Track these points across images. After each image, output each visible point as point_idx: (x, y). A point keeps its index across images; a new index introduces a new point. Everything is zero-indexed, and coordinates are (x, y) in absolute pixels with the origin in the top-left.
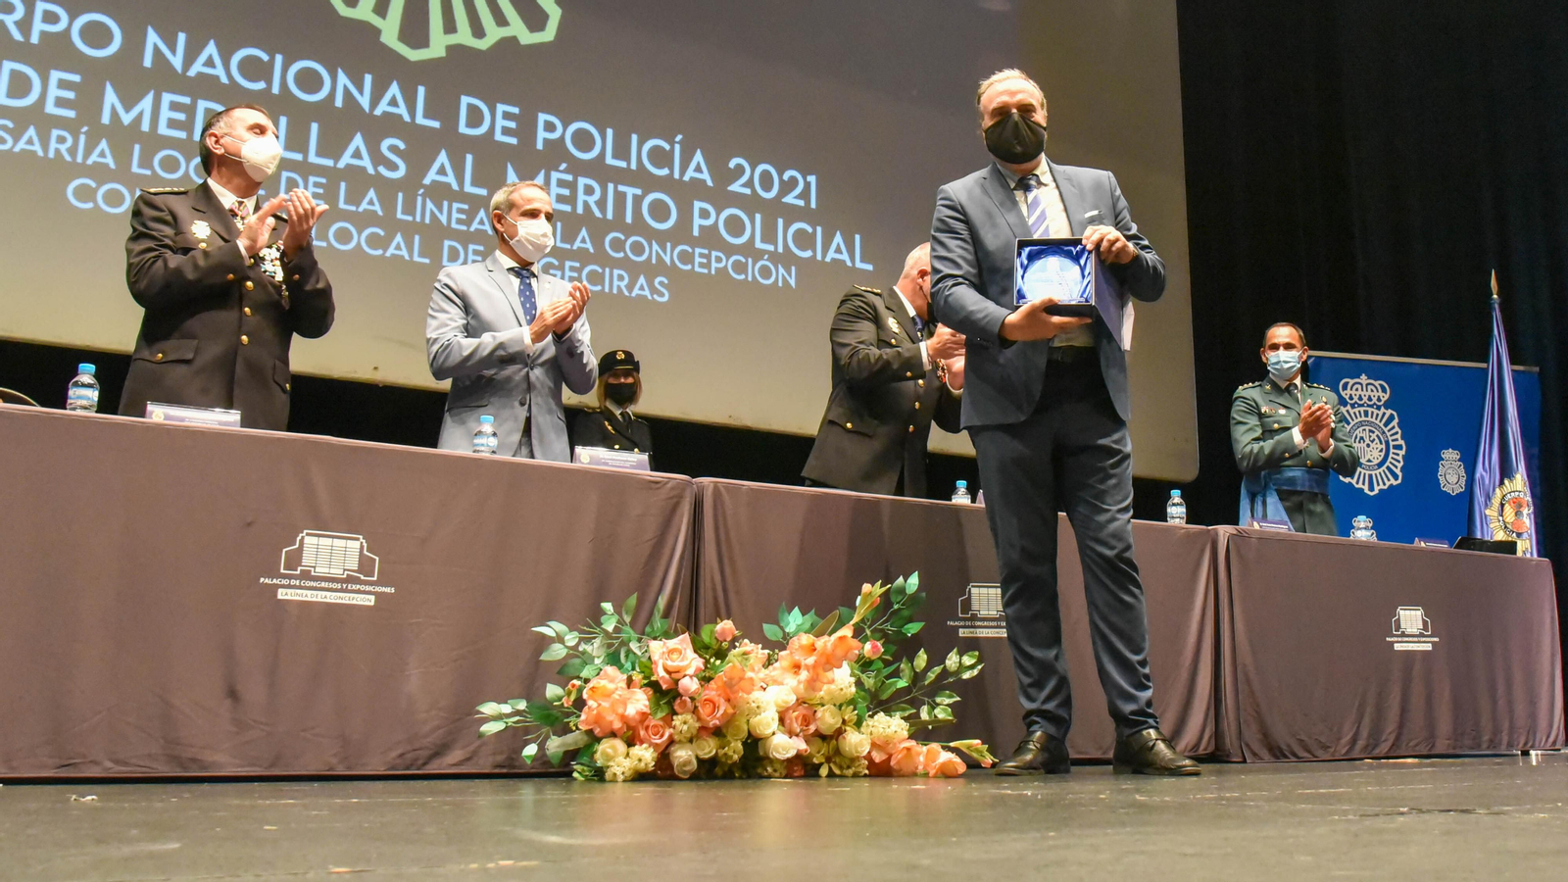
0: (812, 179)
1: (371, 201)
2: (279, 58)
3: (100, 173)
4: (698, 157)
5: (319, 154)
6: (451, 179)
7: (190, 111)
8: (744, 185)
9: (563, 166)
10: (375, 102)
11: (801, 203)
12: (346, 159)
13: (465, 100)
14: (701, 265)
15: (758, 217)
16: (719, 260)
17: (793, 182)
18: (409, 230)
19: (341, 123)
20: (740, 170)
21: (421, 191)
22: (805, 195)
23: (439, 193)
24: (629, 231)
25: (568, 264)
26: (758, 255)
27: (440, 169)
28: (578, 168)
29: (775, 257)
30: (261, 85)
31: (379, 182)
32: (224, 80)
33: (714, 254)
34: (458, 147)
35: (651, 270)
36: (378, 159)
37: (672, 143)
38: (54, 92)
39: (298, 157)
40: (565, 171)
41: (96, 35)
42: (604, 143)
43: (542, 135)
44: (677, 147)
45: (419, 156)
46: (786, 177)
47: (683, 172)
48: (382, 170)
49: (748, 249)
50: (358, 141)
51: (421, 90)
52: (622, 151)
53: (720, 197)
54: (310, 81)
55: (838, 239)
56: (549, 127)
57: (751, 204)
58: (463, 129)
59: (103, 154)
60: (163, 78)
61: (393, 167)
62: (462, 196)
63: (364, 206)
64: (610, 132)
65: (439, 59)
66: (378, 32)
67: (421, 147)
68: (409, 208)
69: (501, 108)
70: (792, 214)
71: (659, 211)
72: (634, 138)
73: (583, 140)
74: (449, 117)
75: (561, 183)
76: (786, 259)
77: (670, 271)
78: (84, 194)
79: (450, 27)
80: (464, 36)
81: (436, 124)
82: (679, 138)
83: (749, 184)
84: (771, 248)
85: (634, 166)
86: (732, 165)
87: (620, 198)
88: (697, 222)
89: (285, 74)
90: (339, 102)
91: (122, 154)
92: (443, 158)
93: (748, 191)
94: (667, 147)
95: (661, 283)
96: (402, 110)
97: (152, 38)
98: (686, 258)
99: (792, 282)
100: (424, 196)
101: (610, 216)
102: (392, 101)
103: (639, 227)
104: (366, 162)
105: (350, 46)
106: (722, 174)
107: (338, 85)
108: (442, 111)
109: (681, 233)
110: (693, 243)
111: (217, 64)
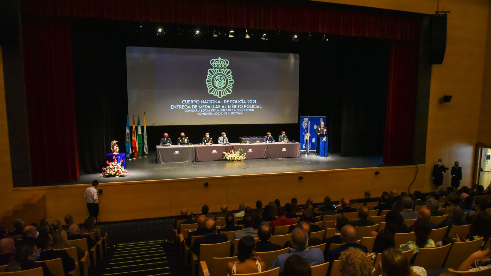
0: (256, 100)
1: (218, 110)
3: (199, 112)
4: (245, 101)
6: (224, 107)
7: (205, 106)
12: (216, 107)
13: (224, 100)
14: (245, 111)
18: (221, 112)
19: (215, 104)
22: (255, 102)
23: (223, 109)
24: (239, 109)
27: (223, 107)
28: (234, 104)
29: (252, 109)
30: (209, 103)
33: (246, 109)
34: (224, 104)
35: (241, 112)
36: (218, 107)
38: (196, 107)
41: (198, 102)
42: (236, 101)
43: (231, 102)
45: (221, 106)
46: (253, 101)
49: (250, 108)
50: (217, 106)
52: (238, 102)
53: (247, 104)
55: (258, 106)
56: (231, 101)
57: (250, 104)
58: (224, 103)
59: (199, 111)
60: (203, 104)
62: (225, 109)
67: (221, 105)
68: (221, 110)
69: (227, 100)
70: (254, 104)
71: (241, 106)
72: (239, 100)
73: (234, 102)
74: (223, 102)
75: (233, 106)
76: (253, 108)
78: (199, 114)
80: (224, 95)
83: (249, 102)
87: (238, 106)
88: (245, 107)
89: (211, 101)
91: (200, 110)
92: (223, 106)
94: (242, 100)
97: (201, 101)
101: (237, 108)
102: (219, 102)
103: (240, 108)
104: (217, 107)
105: (215, 98)
106: (247, 102)
107: (215, 102)
108: (223, 101)
109: (243, 108)
110: (244, 109)
111: (206, 102)
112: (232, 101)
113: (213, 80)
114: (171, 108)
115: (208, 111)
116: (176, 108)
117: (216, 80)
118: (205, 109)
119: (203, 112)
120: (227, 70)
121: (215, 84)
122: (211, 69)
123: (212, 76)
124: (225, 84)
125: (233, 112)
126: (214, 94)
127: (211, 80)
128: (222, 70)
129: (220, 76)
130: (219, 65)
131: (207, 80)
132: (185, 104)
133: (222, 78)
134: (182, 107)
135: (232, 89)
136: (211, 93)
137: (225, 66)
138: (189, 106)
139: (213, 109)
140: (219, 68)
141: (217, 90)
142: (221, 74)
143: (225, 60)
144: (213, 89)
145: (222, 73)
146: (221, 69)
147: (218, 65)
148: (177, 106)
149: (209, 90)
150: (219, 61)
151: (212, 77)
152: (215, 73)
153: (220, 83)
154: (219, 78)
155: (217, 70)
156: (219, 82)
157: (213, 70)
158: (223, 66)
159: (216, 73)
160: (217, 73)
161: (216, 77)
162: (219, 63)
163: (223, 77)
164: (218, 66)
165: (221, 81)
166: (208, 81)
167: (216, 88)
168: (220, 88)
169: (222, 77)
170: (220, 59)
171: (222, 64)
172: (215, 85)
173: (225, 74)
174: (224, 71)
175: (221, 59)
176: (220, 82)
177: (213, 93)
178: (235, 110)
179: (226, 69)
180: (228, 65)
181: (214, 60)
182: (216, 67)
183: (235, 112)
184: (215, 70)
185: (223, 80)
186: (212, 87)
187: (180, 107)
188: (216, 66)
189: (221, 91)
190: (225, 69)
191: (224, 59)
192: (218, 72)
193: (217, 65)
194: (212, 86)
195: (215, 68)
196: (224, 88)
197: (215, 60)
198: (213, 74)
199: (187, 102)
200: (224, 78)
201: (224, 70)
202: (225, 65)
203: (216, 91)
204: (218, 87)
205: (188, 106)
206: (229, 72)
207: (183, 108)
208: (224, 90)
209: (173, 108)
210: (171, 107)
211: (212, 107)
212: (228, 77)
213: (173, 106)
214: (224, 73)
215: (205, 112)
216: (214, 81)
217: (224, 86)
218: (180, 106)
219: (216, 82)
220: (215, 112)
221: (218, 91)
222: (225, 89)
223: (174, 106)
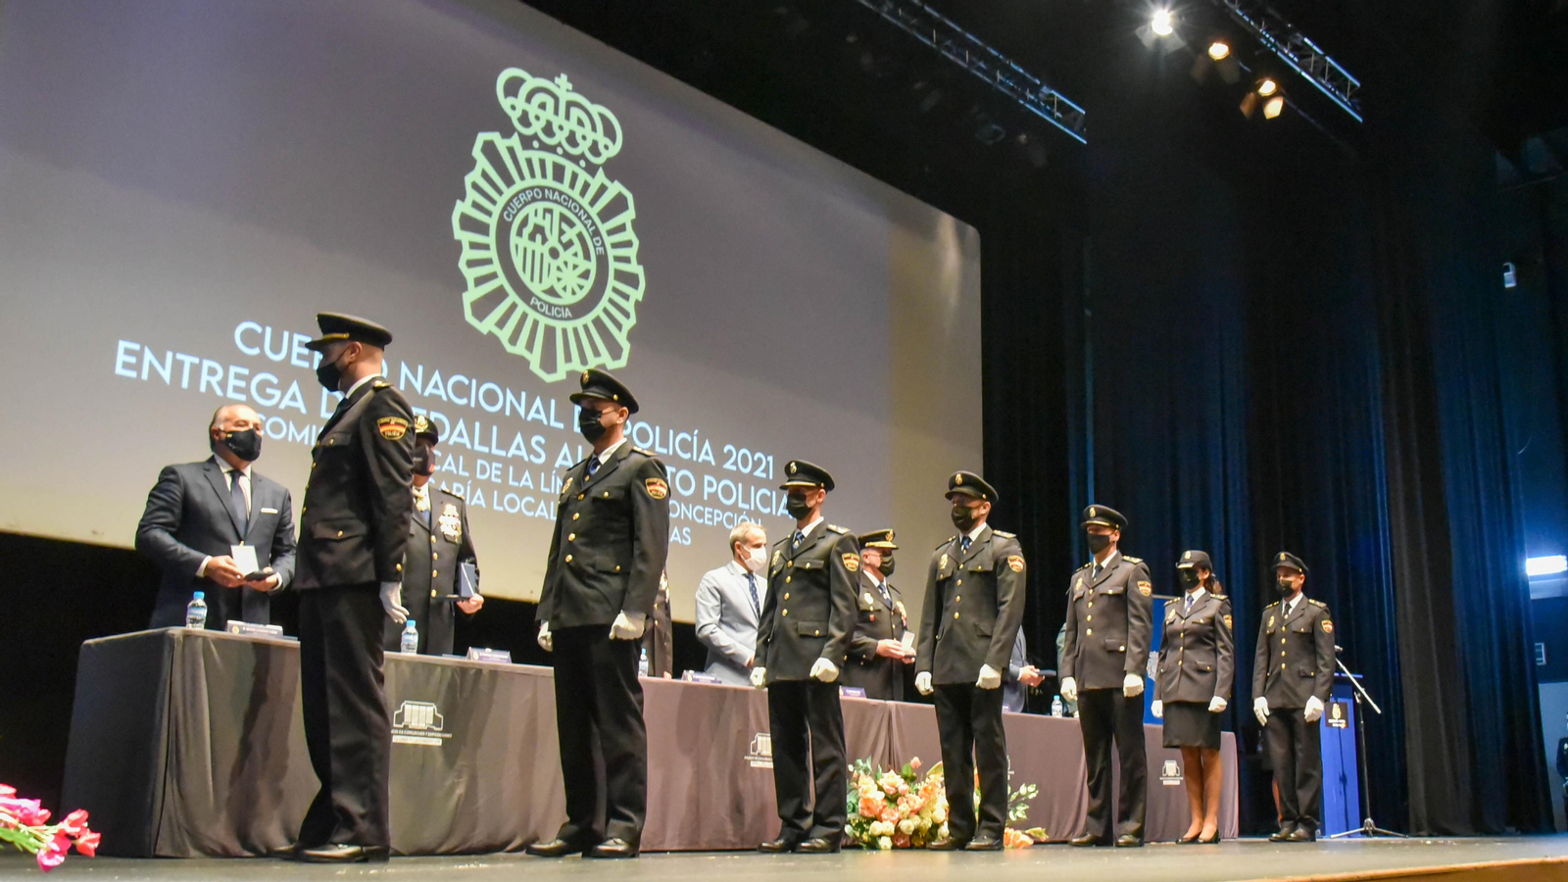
0: (770, 458)
1: (527, 480)
2: (474, 382)
4: (707, 445)
5: (498, 447)
8: (733, 464)
10: (527, 411)
11: (764, 475)
12: (513, 451)
14: (709, 519)
15: (740, 485)
16: (718, 515)
17: (760, 460)
19: (511, 425)
20: (730, 453)
21: (554, 472)
22: (766, 470)
26: (740, 512)
27: (564, 456)
30: (464, 401)
31: (530, 465)
32: (445, 398)
33: (716, 511)
35: (681, 523)
36: (530, 451)
37: (692, 436)
39: (485, 449)
44: (695, 438)
46: (756, 458)
47: (698, 456)
48: (532, 457)
49: (734, 508)
50: (519, 439)
51: (553, 402)
53: (719, 473)
54: (491, 398)
57: (736, 476)
61: (538, 456)
63: (523, 483)
64: (658, 429)
65: (563, 381)
66: (527, 363)
67: (553, 442)
68: (548, 484)
70: (760, 483)
72: (671, 432)
74: (568, 420)
77: (692, 524)
79: (568, 359)
80: (576, 364)
81: (561, 426)
82: (696, 432)
83: (735, 463)
84: (747, 507)
85: (671, 453)
86: (726, 450)
88: (707, 490)
89: (479, 391)
90: (508, 413)
92: (566, 449)
93: (734, 468)
94: (689, 439)
95: (687, 532)
96: (542, 417)
97: (404, 370)
98: (701, 515)
100: (556, 475)
102: (537, 412)
104: (523, 453)
105: (514, 373)
106: (721, 457)
109: (697, 498)
110: (704, 504)
111: (437, 386)
113: (504, 228)
114: (119, 370)
115: (449, 465)
116: (166, 374)
117: (527, 231)
120: (607, 182)
121: (517, 262)
122: (495, 137)
123: (500, 193)
124: (588, 284)
126: (504, 335)
127: (493, 222)
128: (575, 176)
129: (557, 209)
130: (555, 128)
131: (462, 208)
132: (259, 364)
133: (571, 234)
134: (223, 384)
135: (632, 336)
136: (487, 326)
137: (595, 149)
138: (294, 388)
140: (552, 149)
141: (532, 315)
142: (566, 200)
143: (596, 109)
144: (499, 295)
145: (575, 194)
146: (570, 168)
147: (549, 124)
148: (178, 366)
149: (472, 294)
150: (556, 99)
151: (502, 201)
152: (522, 177)
153: (555, 263)
154: (546, 224)
155: (542, 163)
156: (545, 249)
157: (511, 150)
158: (584, 147)
159: (529, 182)
160: (539, 181)
161: (529, 209)
162: (556, 112)
163: (579, 227)
164: (548, 130)
165: (565, 255)
166: (468, 223)
167: (526, 294)
168: (550, 306)
169: (571, 225)
170: (562, 86)
171: (572, 125)
172: (518, 267)
173: (594, 212)
174: (586, 186)
175: (576, 90)
176: (554, 253)
177: (501, 323)
179: (601, 176)
180: (615, 149)
181: (521, 81)
182: (535, 137)
184: (529, 154)
185: (577, 247)
186: (494, 276)
187: (205, 377)
188: (537, 127)
189: (559, 325)
190: (591, 169)
191: (593, 101)
192: (544, 175)
193: (542, 123)
194: (496, 267)
195: (527, 142)
196: (579, 309)
197: (531, 82)
198: (509, 182)
199: (276, 349)
200: (580, 236)
201: (589, 178)
202: (595, 144)
203: (524, 316)
204: (536, 288)
205: (284, 387)
206: (617, 206)
207: (237, 389)
208: (579, 323)
209: (138, 367)
210: (121, 358)
212: (609, 240)
213: (139, 355)
214: (585, 202)
216: (514, 239)
217: (581, 295)
218: (207, 364)
219: (531, 246)
220: (504, 488)
221: (536, 323)
222: (588, 319)
223: (148, 356)
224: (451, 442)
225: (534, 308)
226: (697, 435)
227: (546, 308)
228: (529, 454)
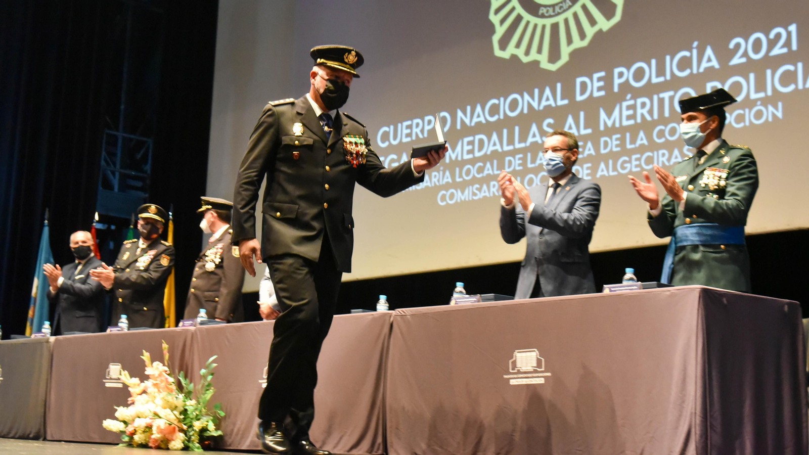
0: (793, 28)
2: (502, 99)
3: (447, 187)
4: (709, 52)
7: (473, 143)
8: (742, 56)
9: (629, 96)
10: (540, 102)
11: (786, 50)
12: (530, 140)
13: (579, 80)
15: (752, 75)
17: (778, 36)
20: (738, 46)
22: (788, 44)
25: (634, 157)
26: (753, 104)
28: (637, 93)
29: (765, 102)
30: (496, 117)
32: (484, 121)
34: (577, 110)
36: (543, 133)
37: (691, 52)
40: (631, 99)
42: (650, 71)
43: (617, 81)
44: (695, 52)
46: (771, 36)
47: (699, 66)
49: (747, 102)
50: (534, 128)
51: (559, 85)
52: (661, 72)
54: (514, 105)
57: (748, 68)
58: (578, 98)
60: (464, 131)
63: (536, 163)
64: (653, 62)
67: (560, 118)
69: (596, 76)
70: (773, 63)
72: (668, 57)
73: (639, 74)
74: (572, 94)
75: (628, 108)
76: (776, 97)
78: (443, 198)
79: (570, 41)
80: (577, 43)
81: (566, 102)
82: (695, 44)
83: (745, 54)
85: (669, 77)
86: (732, 46)
87: (661, 102)
89: (506, 106)
90: (525, 111)
91: (453, 175)
92: (570, 119)
93: (744, 60)
94: (688, 54)
96: (551, 101)
97: (460, 114)
99: (779, 114)
101: (656, 116)
102: (550, 98)
103: (675, 116)
104: (538, 138)
105: (529, 77)
106: (724, 54)
107: (525, 101)
108: (568, 93)
111: (481, 115)
112: (622, 75)
115: (488, 170)
118: (473, 162)
119: (463, 186)
125: (630, 153)
126: (520, 53)
132: (389, 150)
136: (509, 51)
139: (513, 153)
141: (540, 22)
144: (518, 21)
167: (534, 9)
168: (555, 5)
177: (519, 44)
178: (642, 139)
183: (641, 150)
189: (562, 18)
199: (396, 138)
203: (536, 26)
208: (577, 6)
211: (511, 142)
215: (474, 181)
220: (523, 173)
221: (544, 27)
224: (489, 153)
225: (543, 16)
226: (697, 47)
227: (551, 10)
228: (541, 136)
